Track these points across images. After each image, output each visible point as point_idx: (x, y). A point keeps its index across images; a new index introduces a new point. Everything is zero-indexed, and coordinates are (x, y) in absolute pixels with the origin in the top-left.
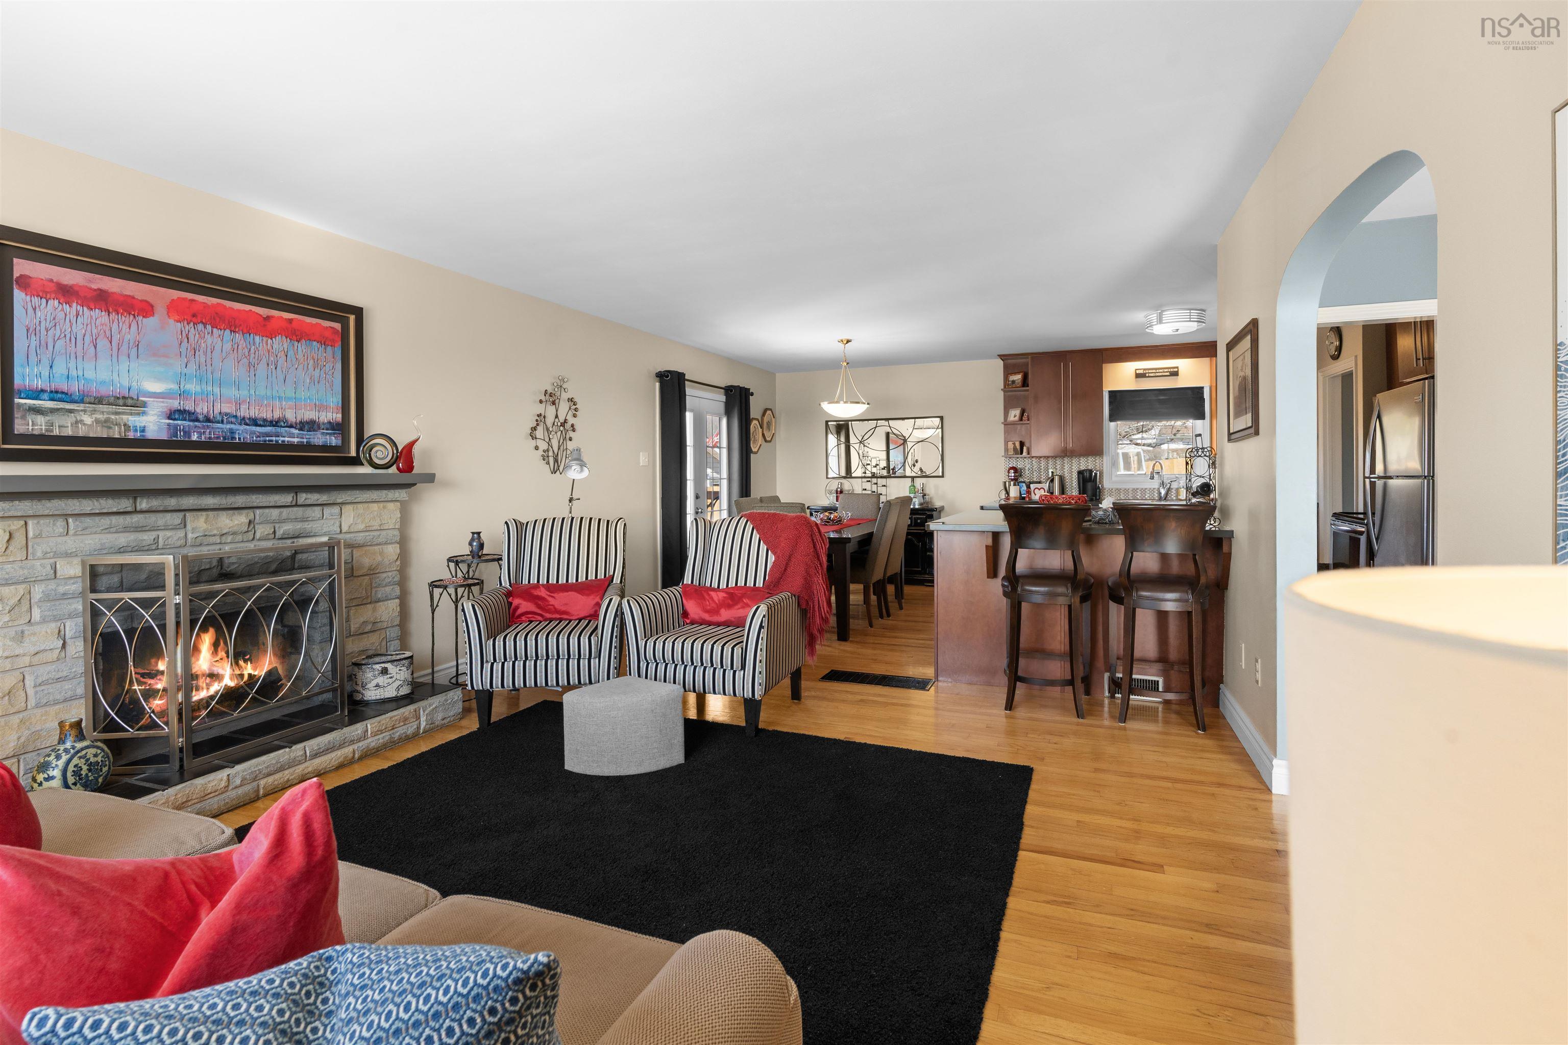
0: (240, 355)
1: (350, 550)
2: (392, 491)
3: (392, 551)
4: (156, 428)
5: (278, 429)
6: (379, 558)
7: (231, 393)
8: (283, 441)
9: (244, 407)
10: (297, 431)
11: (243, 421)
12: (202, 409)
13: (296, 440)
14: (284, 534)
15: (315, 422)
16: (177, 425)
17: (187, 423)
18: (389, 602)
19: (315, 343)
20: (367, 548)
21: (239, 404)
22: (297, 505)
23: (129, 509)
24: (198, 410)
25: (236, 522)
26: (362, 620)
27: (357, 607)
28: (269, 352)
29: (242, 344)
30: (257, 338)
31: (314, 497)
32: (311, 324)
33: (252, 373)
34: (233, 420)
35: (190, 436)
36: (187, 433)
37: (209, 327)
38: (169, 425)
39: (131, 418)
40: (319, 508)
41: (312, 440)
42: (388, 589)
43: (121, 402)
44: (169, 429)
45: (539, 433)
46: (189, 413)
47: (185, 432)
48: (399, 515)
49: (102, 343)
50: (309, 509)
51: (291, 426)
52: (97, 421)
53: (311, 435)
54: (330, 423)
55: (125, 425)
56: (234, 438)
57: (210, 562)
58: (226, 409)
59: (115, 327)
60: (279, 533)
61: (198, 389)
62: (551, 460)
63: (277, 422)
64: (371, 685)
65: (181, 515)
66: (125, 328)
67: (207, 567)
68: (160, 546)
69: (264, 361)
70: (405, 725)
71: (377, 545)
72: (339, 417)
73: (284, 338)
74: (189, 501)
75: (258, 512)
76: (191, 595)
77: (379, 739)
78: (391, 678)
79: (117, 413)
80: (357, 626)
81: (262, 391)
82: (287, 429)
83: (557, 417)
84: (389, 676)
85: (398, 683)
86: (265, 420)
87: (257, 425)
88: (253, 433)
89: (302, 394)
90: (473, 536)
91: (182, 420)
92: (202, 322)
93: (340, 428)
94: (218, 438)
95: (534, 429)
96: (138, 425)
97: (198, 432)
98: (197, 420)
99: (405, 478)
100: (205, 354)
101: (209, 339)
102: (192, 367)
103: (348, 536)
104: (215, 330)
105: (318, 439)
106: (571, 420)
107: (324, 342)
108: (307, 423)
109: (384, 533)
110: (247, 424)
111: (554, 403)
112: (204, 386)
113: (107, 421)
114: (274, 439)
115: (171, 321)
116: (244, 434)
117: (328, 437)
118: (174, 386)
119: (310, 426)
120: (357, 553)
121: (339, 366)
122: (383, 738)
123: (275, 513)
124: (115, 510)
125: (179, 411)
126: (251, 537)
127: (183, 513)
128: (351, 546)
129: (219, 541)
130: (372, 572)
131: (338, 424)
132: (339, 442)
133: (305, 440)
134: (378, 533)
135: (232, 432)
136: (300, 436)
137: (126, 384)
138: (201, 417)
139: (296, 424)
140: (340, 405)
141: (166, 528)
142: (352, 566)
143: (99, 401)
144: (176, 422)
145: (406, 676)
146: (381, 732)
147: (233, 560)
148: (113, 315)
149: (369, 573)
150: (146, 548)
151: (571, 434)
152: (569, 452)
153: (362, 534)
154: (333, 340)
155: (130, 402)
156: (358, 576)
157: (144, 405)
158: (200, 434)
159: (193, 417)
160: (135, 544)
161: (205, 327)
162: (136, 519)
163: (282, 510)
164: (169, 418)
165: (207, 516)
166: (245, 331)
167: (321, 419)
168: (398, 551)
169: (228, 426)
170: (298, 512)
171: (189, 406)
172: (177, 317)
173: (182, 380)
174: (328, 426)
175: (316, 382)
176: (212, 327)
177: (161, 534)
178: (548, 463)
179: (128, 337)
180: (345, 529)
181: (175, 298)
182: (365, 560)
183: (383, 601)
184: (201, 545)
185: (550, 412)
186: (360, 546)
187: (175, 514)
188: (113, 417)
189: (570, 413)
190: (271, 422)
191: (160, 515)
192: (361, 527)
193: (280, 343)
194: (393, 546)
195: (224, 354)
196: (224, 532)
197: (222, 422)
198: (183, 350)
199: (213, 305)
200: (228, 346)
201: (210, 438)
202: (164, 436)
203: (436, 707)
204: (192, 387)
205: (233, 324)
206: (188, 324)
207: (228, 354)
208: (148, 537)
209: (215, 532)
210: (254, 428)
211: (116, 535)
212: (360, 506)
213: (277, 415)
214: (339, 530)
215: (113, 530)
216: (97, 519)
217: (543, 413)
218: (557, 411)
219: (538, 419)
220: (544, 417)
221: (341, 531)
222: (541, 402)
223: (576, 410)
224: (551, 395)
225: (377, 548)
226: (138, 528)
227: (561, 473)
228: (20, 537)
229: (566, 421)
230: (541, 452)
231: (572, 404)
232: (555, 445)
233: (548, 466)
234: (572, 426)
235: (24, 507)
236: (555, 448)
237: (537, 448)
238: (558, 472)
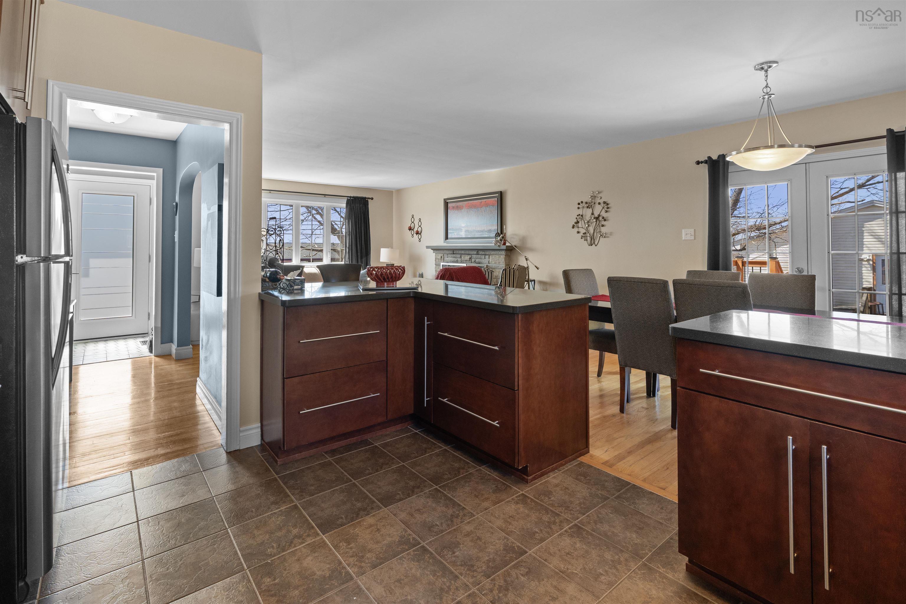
0: (476, 215)
2: (501, 251)
4: (464, 235)
6: (498, 274)
10: (487, 233)
13: (486, 236)
21: (475, 227)
23: (453, 253)
24: (469, 230)
28: (481, 212)
29: (476, 211)
30: (479, 209)
31: (482, 252)
32: (490, 200)
33: (478, 218)
34: (475, 232)
35: (468, 236)
39: (461, 233)
40: (484, 256)
45: (580, 224)
48: (503, 260)
49: (457, 217)
53: (490, 234)
54: (494, 230)
55: (460, 235)
56: (475, 236)
59: (458, 214)
60: (475, 261)
62: (589, 239)
63: (483, 231)
66: (460, 213)
68: (458, 262)
69: (480, 214)
72: (496, 227)
73: (484, 206)
74: (460, 252)
79: (459, 232)
82: (485, 233)
83: (593, 214)
86: (480, 231)
89: (487, 222)
92: (470, 208)
95: (577, 223)
99: (504, 247)
100: (471, 216)
102: (469, 220)
105: (492, 235)
106: (603, 214)
107: (492, 205)
109: (500, 265)
111: (589, 207)
113: (458, 234)
115: (466, 209)
116: (477, 235)
118: (465, 225)
119: (490, 231)
121: (496, 211)
123: (475, 256)
125: (467, 230)
126: (471, 262)
127: (460, 255)
129: (466, 262)
135: (475, 234)
137: (460, 226)
140: (497, 223)
141: (458, 258)
143: (457, 230)
144: (466, 233)
148: (458, 211)
151: (603, 223)
153: (494, 265)
154: (495, 204)
155: (460, 229)
157: (462, 230)
158: (470, 235)
159: (469, 232)
160: (454, 261)
162: (454, 255)
165: (464, 255)
170: (479, 256)
175: (491, 218)
179: (460, 215)
181: (466, 203)
185: (588, 213)
189: (604, 210)
191: (458, 255)
192: (494, 262)
195: (473, 215)
197: (473, 232)
198: (467, 216)
199: (472, 203)
200: (473, 212)
202: (465, 237)
204: (468, 225)
205: (475, 206)
206: (468, 209)
208: (456, 259)
210: (478, 233)
211: (452, 258)
212: (493, 256)
213: (482, 229)
216: (450, 255)
217: (581, 214)
218: (593, 210)
219: (578, 217)
220: (582, 216)
221: (489, 263)
222: (579, 208)
223: (608, 208)
224: (586, 203)
225: (498, 270)
226: (455, 257)
227: (596, 244)
228: (443, 257)
229: (599, 215)
230: (581, 234)
231: (605, 205)
232: (591, 229)
233: (586, 241)
234: (603, 218)
235: (442, 252)
236: (592, 231)
237: (578, 232)
238: (594, 245)
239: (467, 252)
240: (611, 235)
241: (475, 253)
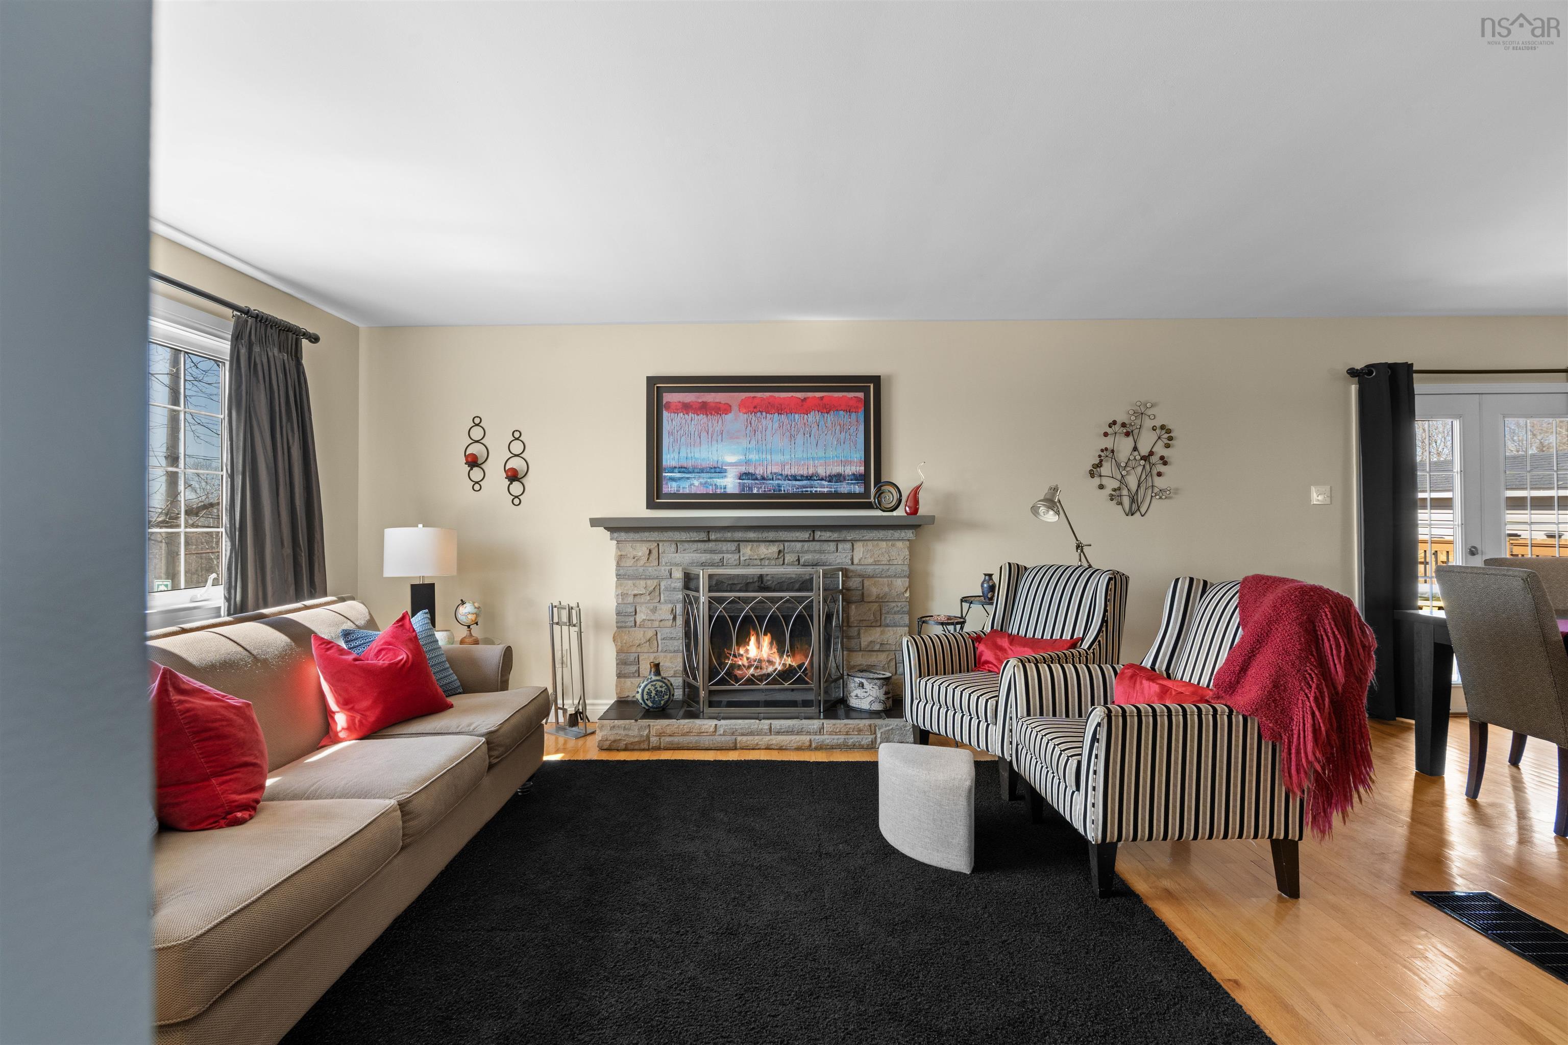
0: (784, 431)
1: (861, 579)
2: (899, 531)
3: (900, 584)
4: (732, 486)
5: (812, 482)
6: (886, 589)
7: (778, 458)
8: (816, 491)
9: (787, 467)
10: (827, 483)
11: (787, 478)
12: (759, 471)
13: (826, 490)
14: (805, 562)
15: (841, 475)
16: (745, 483)
17: (750, 481)
18: (898, 628)
19: (841, 412)
20: (877, 579)
21: (783, 466)
22: (814, 540)
23: (705, 539)
24: (757, 472)
25: (770, 551)
26: (870, 639)
27: (867, 628)
28: (805, 424)
29: (786, 421)
30: (797, 416)
31: (827, 535)
32: (839, 398)
33: (793, 442)
34: (780, 477)
35: (752, 491)
36: (751, 488)
37: (764, 414)
38: (739, 483)
39: (718, 480)
40: (834, 543)
41: (838, 489)
42: (897, 617)
43: (713, 470)
44: (740, 486)
45: (1106, 469)
46: (752, 474)
47: (749, 488)
48: (908, 553)
49: (704, 434)
50: (826, 544)
51: (822, 479)
52: (701, 483)
53: (838, 485)
54: (854, 474)
55: (715, 485)
56: (780, 490)
57: (753, 578)
58: (774, 471)
59: (710, 424)
60: (802, 561)
61: (757, 457)
62: (1126, 501)
63: (811, 477)
64: (853, 694)
65: (736, 544)
66: (715, 423)
67: (751, 581)
68: (725, 564)
69: (802, 431)
70: (859, 734)
71: (886, 577)
72: (862, 469)
73: (817, 412)
74: (739, 535)
75: (786, 544)
76: (709, 597)
77: (834, 739)
78: (866, 692)
79: (711, 478)
80: (866, 643)
81: (799, 455)
82: (818, 481)
83: (1135, 449)
84: (864, 690)
85: (871, 699)
86: (802, 476)
87: (796, 480)
88: (793, 486)
89: (831, 453)
90: (985, 578)
91: (747, 480)
92: (760, 411)
93: (863, 478)
94: (770, 491)
95: (1099, 465)
96: (722, 484)
97: (757, 487)
98: (757, 479)
99: (913, 520)
100: (761, 433)
101: (764, 422)
102: (754, 442)
103: (859, 567)
104: (768, 415)
105: (844, 488)
106: (1160, 450)
107: (849, 410)
108: (835, 476)
109: (894, 567)
110: (789, 480)
111: (1127, 434)
112: (760, 455)
113: (706, 483)
114: (809, 489)
115: (741, 414)
116: (788, 487)
117: (852, 486)
118: (742, 457)
119: (838, 478)
120: (867, 583)
121: (862, 428)
122: (838, 739)
123: (799, 545)
124: (697, 539)
125: (745, 473)
126: (781, 563)
127: (738, 543)
128: (863, 576)
129: (759, 564)
130: (881, 601)
131: (861, 475)
132: (862, 490)
133: (833, 490)
134: (887, 567)
135: (779, 486)
136: (829, 486)
137: (716, 459)
138: (759, 477)
139: (826, 477)
140: (863, 459)
141: (728, 552)
142: (863, 594)
143: (702, 471)
144: (744, 481)
145: (878, 694)
146: (836, 733)
147: (769, 578)
148: (709, 416)
149: (877, 600)
150: (716, 564)
151: (1161, 468)
152: (1156, 490)
153: (872, 567)
154: (857, 407)
155: (718, 470)
156: (869, 602)
157: (725, 471)
158: (759, 488)
159: (754, 477)
160: (709, 561)
161: (762, 414)
162: (711, 545)
163: (804, 543)
164: (740, 479)
165: (753, 545)
166: (788, 412)
167: (846, 473)
168: (907, 584)
169: (777, 482)
170: (816, 546)
171: (752, 470)
172: (744, 411)
173: (747, 452)
174: (853, 477)
175: (842, 443)
176: (766, 413)
177: (725, 556)
178: (1120, 503)
179: (717, 429)
180: (856, 561)
181: (744, 398)
182: (874, 590)
183: (892, 626)
184: (749, 565)
185: (1124, 446)
186: (869, 577)
187: (733, 543)
188: (709, 480)
189: (1160, 443)
190: (807, 477)
191: (725, 543)
192: (871, 561)
193: (814, 417)
194: (903, 579)
195: (774, 431)
196: (762, 557)
197: (773, 479)
198: (748, 432)
199: (767, 398)
200: (776, 425)
201: (765, 491)
202: (736, 491)
203: (892, 729)
204: (753, 457)
205: (780, 409)
206: (751, 414)
207: (776, 430)
208: (717, 557)
209: (756, 557)
210: (794, 482)
211: (701, 555)
212: (870, 543)
213: (811, 471)
214: (850, 562)
215: (699, 551)
216: (691, 544)
217: (1110, 447)
218: (1135, 443)
219: (1102, 454)
220: (1113, 451)
221: (852, 563)
222: (1106, 434)
223: (1170, 438)
224: (1124, 425)
225: (885, 580)
226: (712, 552)
227: (1143, 514)
228: (655, 553)
229: (1151, 453)
230: (1108, 491)
231: (1164, 432)
232: (1132, 482)
233: (1120, 506)
234: (1162, 458)
235: (655, 535)
236: (1133, 485)
237: (1101, 487)
238: (1138, 514)
239: (771, 535)
240: (1176, 493)
241: (805, 535)
